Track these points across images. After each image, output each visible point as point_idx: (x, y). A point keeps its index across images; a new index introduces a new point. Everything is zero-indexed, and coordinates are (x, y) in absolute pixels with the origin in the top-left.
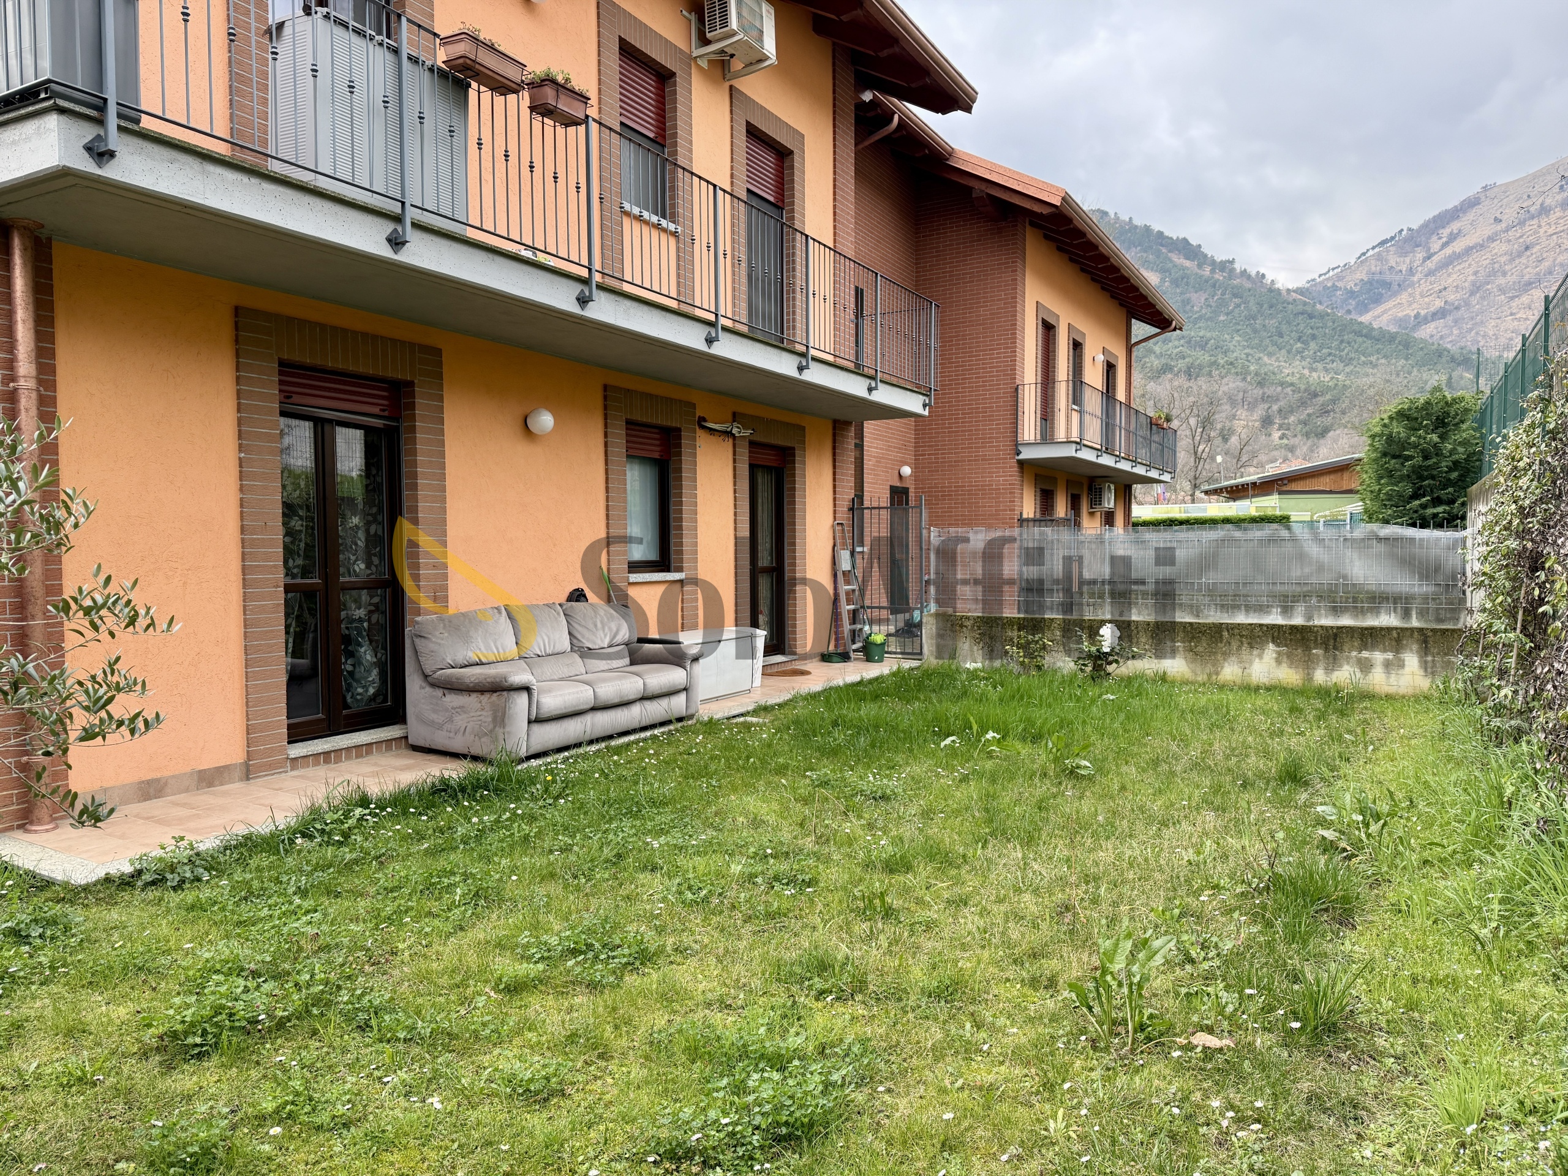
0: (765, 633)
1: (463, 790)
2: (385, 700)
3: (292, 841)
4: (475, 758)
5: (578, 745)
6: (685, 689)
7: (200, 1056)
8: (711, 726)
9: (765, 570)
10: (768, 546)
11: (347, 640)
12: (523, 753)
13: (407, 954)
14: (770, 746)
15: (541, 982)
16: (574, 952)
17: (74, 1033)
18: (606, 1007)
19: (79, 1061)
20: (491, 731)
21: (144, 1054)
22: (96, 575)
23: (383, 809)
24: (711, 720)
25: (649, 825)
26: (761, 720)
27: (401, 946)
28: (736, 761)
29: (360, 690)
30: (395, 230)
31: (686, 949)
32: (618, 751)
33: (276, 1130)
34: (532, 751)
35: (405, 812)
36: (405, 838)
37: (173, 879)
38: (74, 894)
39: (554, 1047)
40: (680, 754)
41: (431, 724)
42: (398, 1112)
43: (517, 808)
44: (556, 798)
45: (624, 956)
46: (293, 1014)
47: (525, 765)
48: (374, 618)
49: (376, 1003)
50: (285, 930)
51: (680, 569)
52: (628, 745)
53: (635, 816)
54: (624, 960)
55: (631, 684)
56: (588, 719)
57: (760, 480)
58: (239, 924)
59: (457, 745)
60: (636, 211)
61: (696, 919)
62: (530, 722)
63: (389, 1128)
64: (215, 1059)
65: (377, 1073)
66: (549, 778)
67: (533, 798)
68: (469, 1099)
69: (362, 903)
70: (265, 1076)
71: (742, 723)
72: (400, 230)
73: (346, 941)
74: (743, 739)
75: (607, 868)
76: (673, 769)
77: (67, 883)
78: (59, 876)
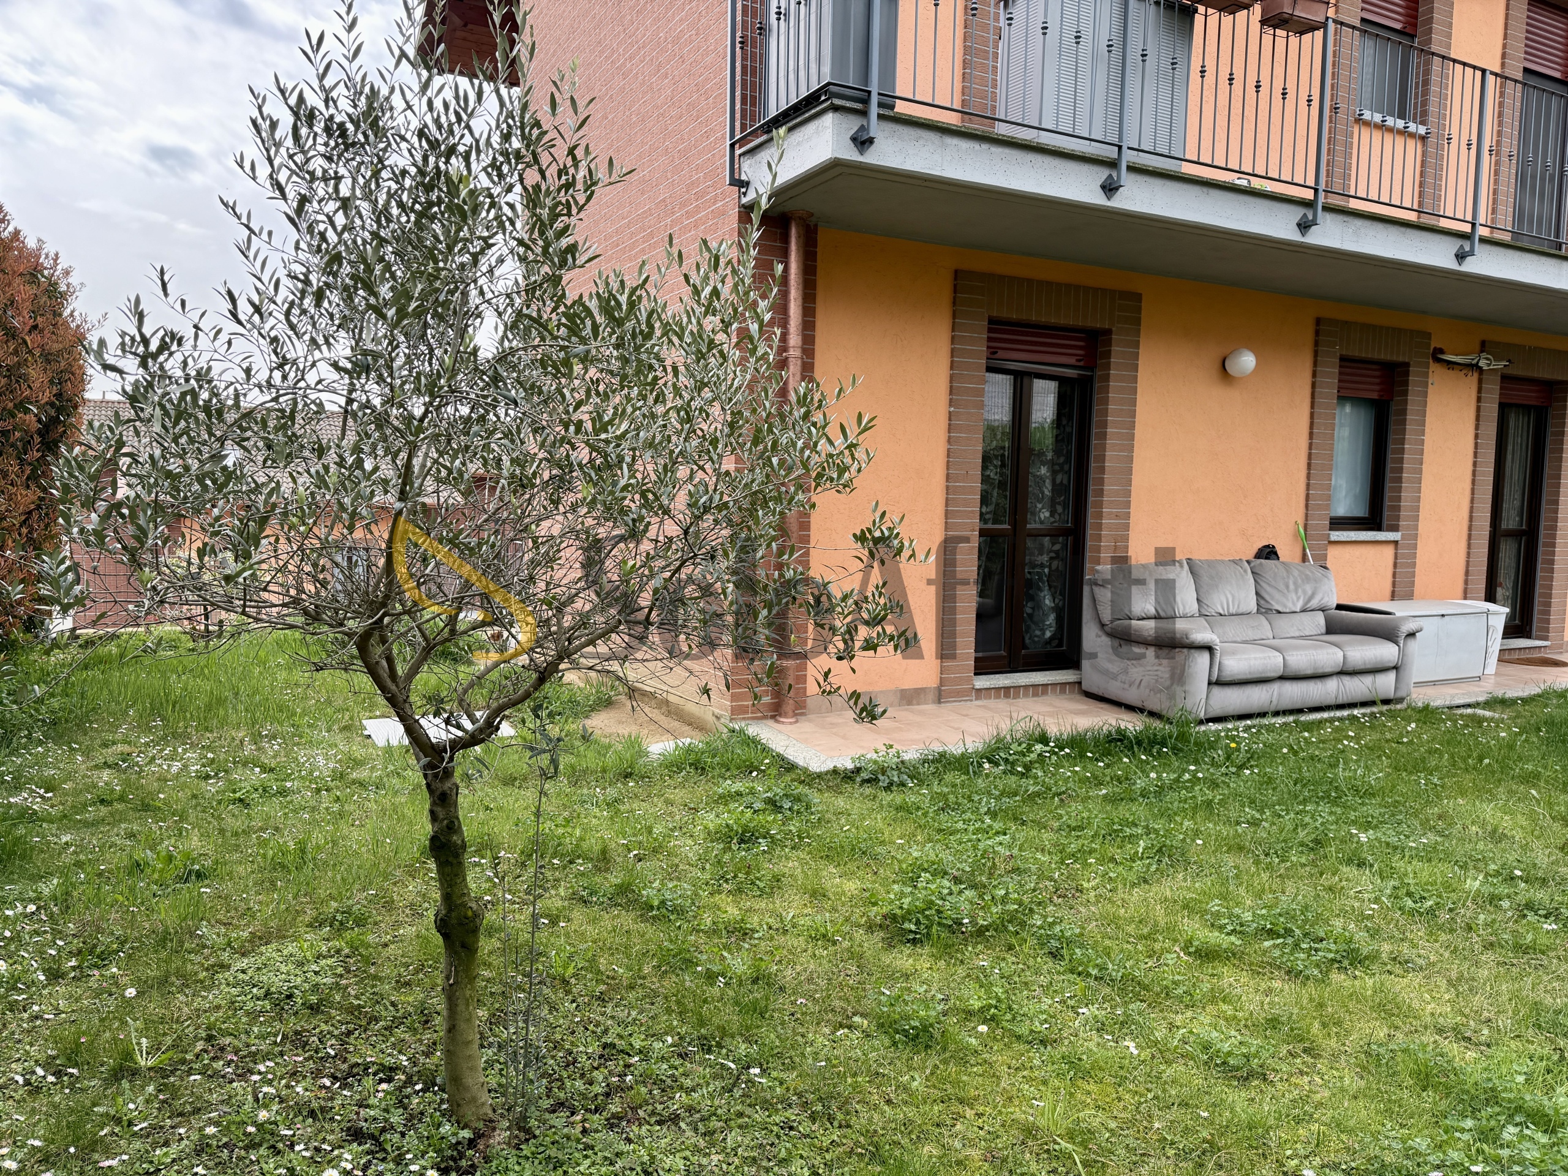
0: (1507, 610)
1: (1139, 743)
2: (1060, 645)
3: (980, 765)
4: (1152, 714)
5: (1263, 715)
6: (1396, 668)
7: (914, 942)
8: (1427, 714)
9: (1509, 534)
10: (1517, 503)
11: (1029, 584)
12: (1202, 715)
13: (1093, 894)
14: (1511, 747)
15: (1234, 954)
16: (1272, 933)
17: (817, 894)
18: (1311, 1000)
19: (822, 919)
20: (1167, 688)
21: (870, 928)
22: (874, 511)
23: (1062, 749)
24: (1426, 708)
25: (1352, 815)
26: (1497, 716)
27: (1085, 885)
28: (1464, 760)
29: (1038, 633)
30: (1110, 176)
31: (1407, 962)
32: (1309, 727)
33: (983, 1028)
34: (1211, 715)
35: (1082, 756)
36: (1083, 781)
37: (884, 781)
38: (811, 779)
39: (1252, 1026)
40: (1387, 741)
41: (1105, 673)
42: (1092, 1045)
43: (1196, 771)
44: (1241, 767)
45: (1330, 951)
46: (990, 925)
47: (1203, 728)
48: (1055, 564)
49: (1068, 934)
50: (981, 846)
51: (1394, 528)
52: (1320, 722)
53: (1335, 802)
54: (1331, 956)
55: (1329, 655)
56: (1276, 687)
57: (1512, 424)
58: (940, 831)
59: (1131, 697)
60: (1378, 118)
61: (1418, 932)
62: (1210, 683)
63: (1084, 1057)
64: (927, 949)
65: (1070, 1002)
66: (1233, 745)
67: (1213, 763)
68: (1163, 1053)
69: (1046, 836)
70: (968, 976)
71: (1469, 716)
72: (1115, 175)
73: (1034, 868)
74: (1471, 734)
75: (1302, 852)
76: (1379, 757)
77: (806, 769)
78: (801, 762)
